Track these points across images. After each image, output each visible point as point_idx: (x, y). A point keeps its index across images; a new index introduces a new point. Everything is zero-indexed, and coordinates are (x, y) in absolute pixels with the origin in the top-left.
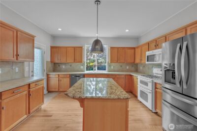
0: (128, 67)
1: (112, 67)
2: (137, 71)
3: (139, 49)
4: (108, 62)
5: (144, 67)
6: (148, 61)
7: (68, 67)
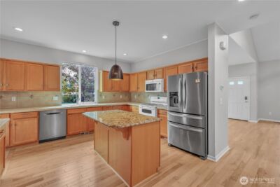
0: (121, 97)
1: (104, 97)
2: (130, 100)
3: (136, 77)
4: (99, 90)
5: (139, 95)
6: (147, 90)
7: (25, 98)
